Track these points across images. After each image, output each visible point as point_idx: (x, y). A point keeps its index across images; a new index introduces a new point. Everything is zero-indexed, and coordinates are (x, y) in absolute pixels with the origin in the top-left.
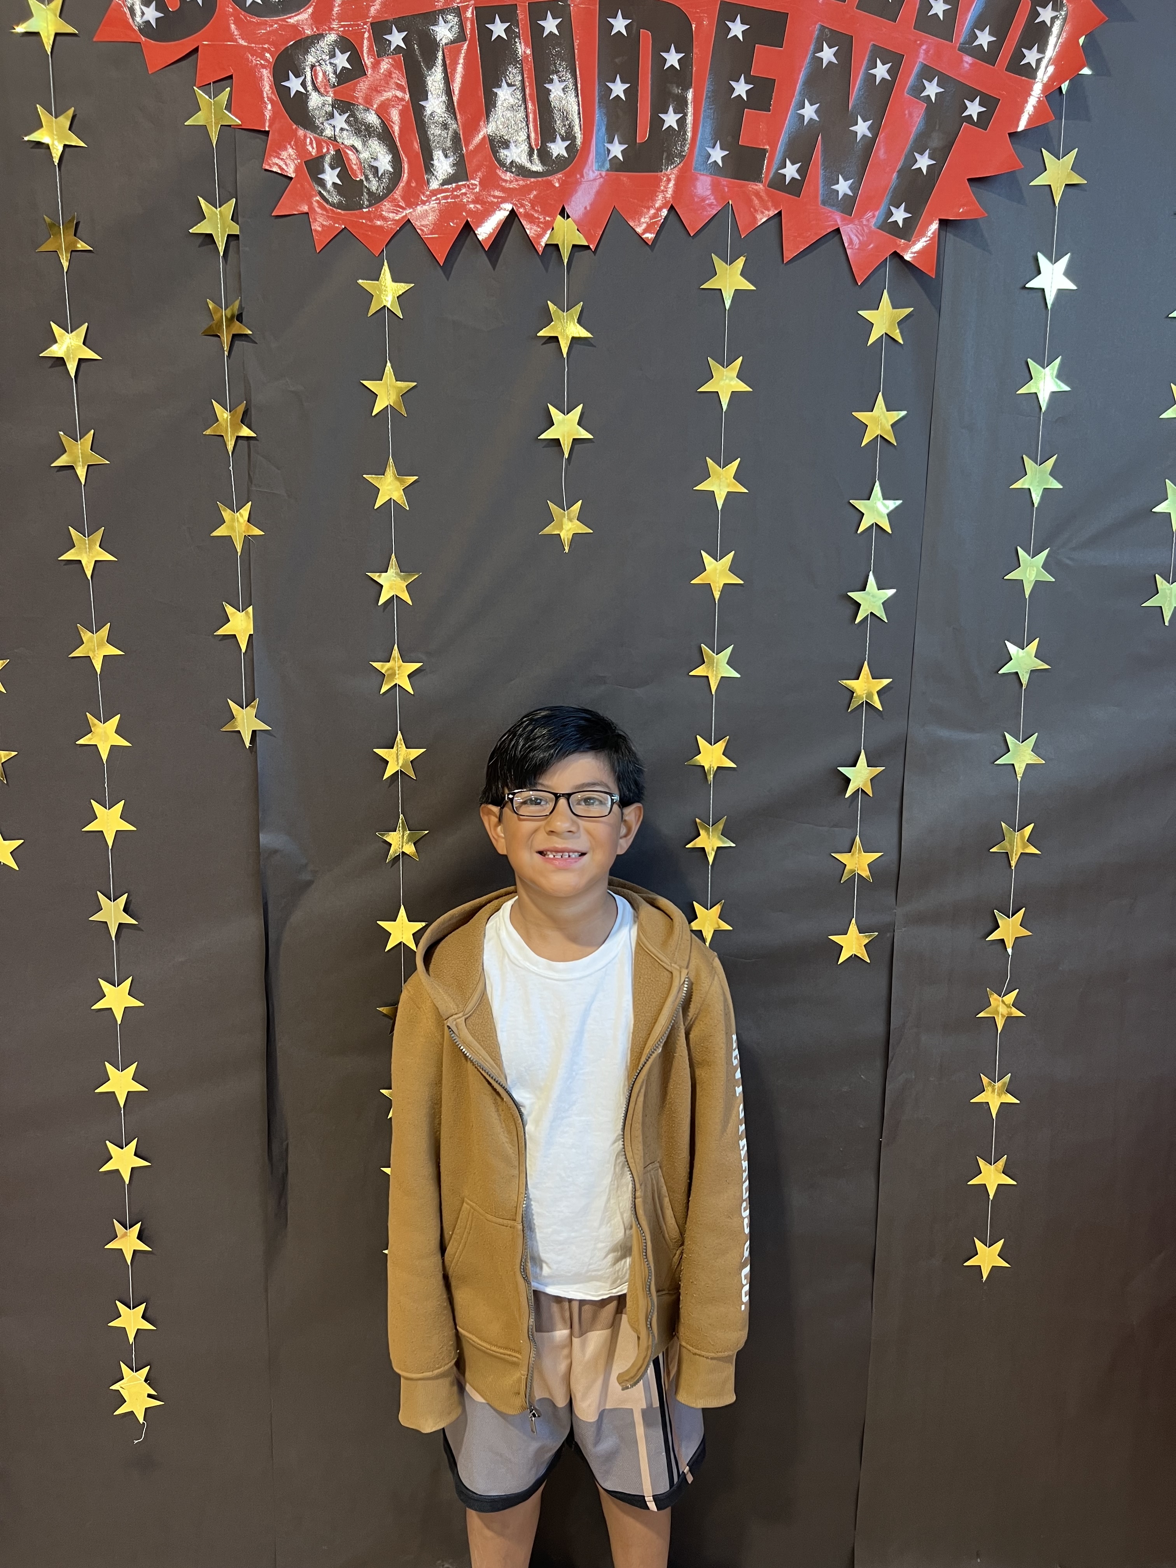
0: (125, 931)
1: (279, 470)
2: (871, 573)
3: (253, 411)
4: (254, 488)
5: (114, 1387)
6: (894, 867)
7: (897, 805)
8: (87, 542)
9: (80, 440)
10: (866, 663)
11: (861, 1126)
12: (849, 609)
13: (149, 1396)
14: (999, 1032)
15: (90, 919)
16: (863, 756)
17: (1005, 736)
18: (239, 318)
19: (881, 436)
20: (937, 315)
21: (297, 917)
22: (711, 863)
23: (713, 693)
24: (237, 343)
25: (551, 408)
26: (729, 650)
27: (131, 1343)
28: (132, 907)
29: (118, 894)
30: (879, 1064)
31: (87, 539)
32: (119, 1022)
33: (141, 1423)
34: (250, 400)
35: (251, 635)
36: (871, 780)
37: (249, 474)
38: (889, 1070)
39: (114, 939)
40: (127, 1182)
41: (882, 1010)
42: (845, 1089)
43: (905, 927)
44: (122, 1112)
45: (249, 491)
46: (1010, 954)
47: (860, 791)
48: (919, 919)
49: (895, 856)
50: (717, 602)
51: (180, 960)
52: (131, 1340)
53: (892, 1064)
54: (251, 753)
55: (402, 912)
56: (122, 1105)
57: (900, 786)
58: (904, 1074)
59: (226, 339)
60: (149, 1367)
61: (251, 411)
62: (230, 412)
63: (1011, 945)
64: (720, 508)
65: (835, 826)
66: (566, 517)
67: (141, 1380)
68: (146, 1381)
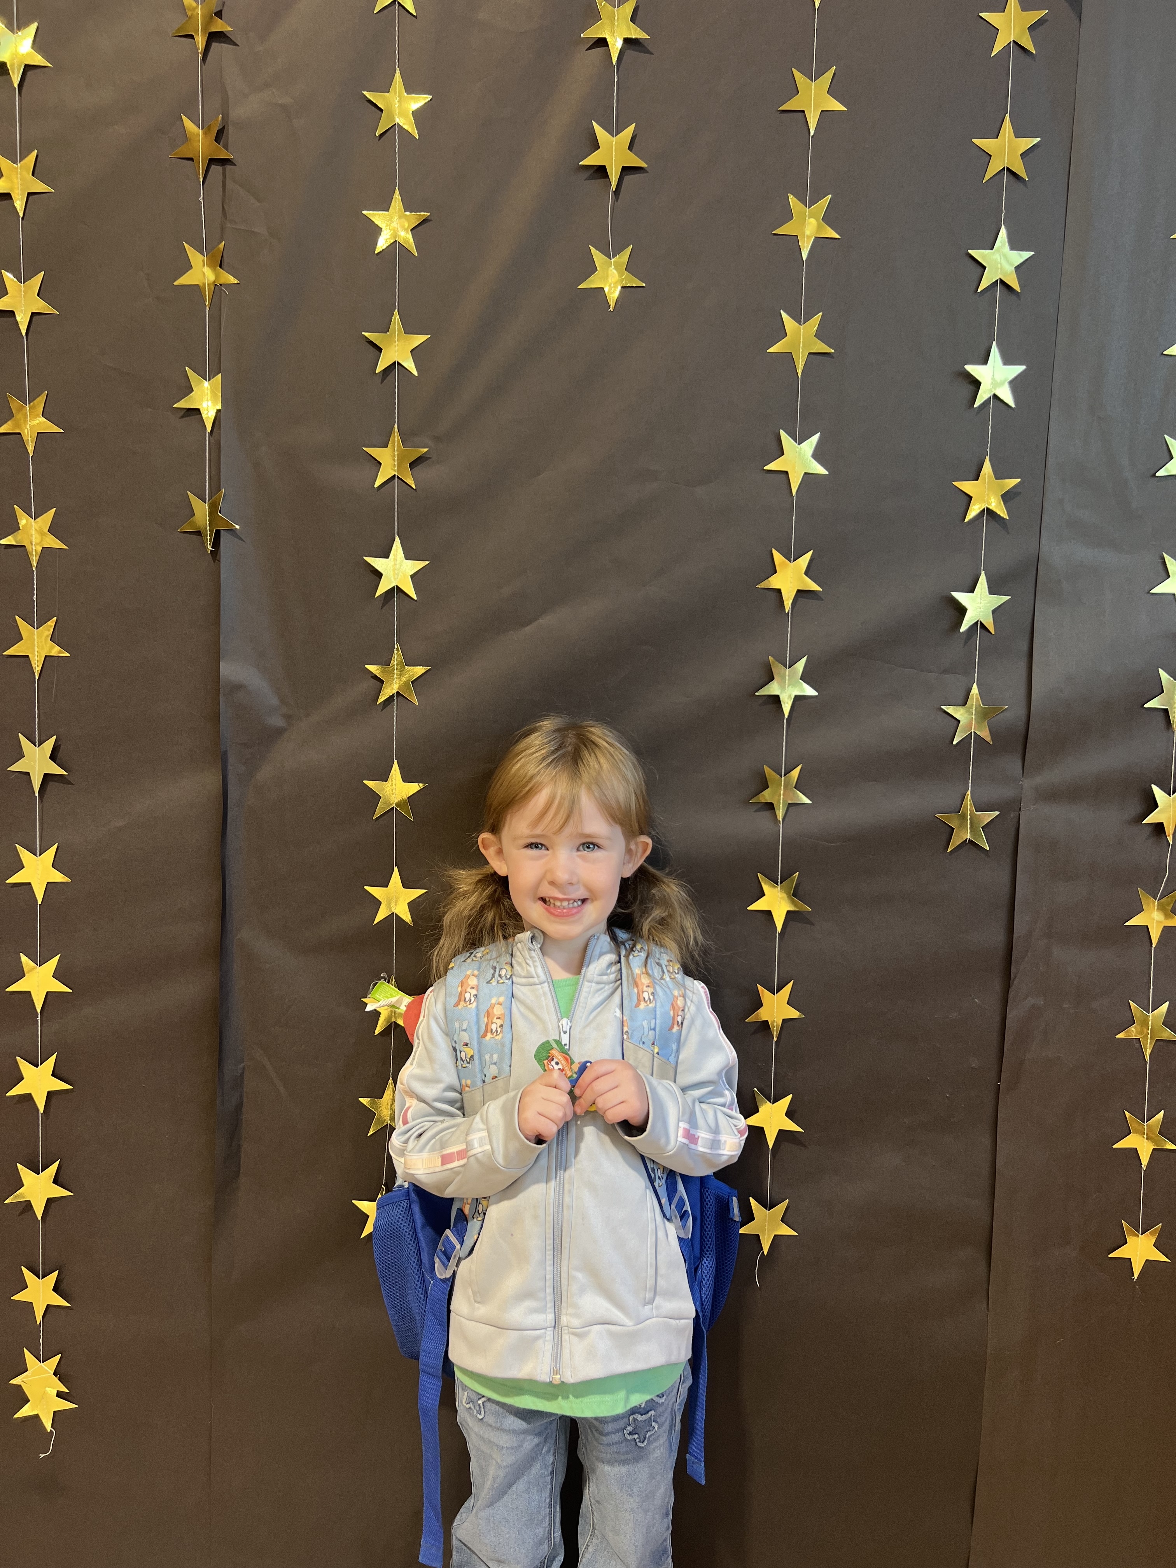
0: (51, 785)
1: (259, 201)
2: (994, 343)
3: (231, 130)
4: (228, 225)
5: (14, 1382)
6: (1021, 725)
7: (1025, 647)
8: (23, 288)
9: (20, 162)
10: (987, 458)
11: (974, 1065)
12: (966, 389)
13: (60, 1395)
14: (1154, 946)
15: (8, 769)
16: (983, 579)
17: (1163, 558)
18: (219, 14)
19: (1008, 168)
20: (1078, 20)
21: (265, 773)
22: (786, 716)
23: (794, 494)
24: (214, 45)
25: (597, 127)
26: (815, 438)
27: (38, 1324)
28: (60, 755)
29: (43, 738)
30: (997, 985)
31: (22, 285)
32: (39, 902)
33: (49, 1431)
34: (228, 115)
35: (218, 411)
36: (994, 612)
37: (223, 207)
38: (1012, 993)
39: (37, 794)
40: (41, 1110)
41: (1003, 914)
42: (954, 1015)
43: (1034, 805)
44: (39, 1018)
45: (223, 229)
46: (1171, 843)
47: (979, 626)
48: (1052, 795)
49: (1022, 712)
50: (800, 376)
51: (117, 825)
52: (39, 1319)
53: (1015, 984)
54: (214, 562)
55: (396, 769)
56: (39, 1011)
57: (1029, 621)
58: (1029, 998)
59: (200, 41)
60: (60, 1355)
61: (228, 130)
62: (202, 129)
63: (1172, 832)
64: (805, 256)
65: (945, 671)
66: (613, 267)
67: (50, 1373)
68: (55, 1374)
